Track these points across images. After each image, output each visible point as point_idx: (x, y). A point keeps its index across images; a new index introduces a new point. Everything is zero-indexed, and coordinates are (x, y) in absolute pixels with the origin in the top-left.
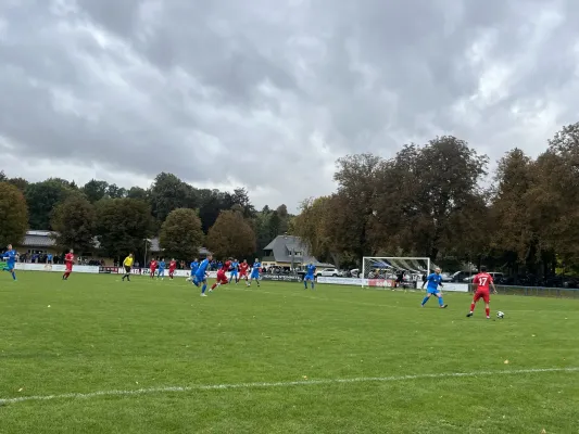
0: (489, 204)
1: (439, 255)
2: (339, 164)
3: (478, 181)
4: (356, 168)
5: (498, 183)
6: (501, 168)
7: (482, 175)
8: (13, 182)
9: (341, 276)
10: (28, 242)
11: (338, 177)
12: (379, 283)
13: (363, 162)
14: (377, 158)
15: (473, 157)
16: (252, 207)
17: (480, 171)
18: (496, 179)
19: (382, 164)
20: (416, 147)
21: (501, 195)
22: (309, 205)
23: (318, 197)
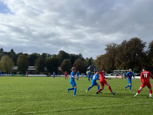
0: (147, 55)
1: (134, 69)
2: (106, 46)
3: (144, 49)
4: (111, 47)
5: (149, 49)
6: (150, 45)
7: (145, 47)
8: (25, 54)
9: (108, 75)
10: (29, 69)
11: (106, 49)
12: (118, 77)
13: (112, 45)
14: (116, 44)
15: (142, 43)
16: (83, 58)
17: (145, 46)
18: (149, 48)
19: (118, 46)
20: (127, 41)
21: (150, 52)
22: (99, 57)
23: (101, 55)
